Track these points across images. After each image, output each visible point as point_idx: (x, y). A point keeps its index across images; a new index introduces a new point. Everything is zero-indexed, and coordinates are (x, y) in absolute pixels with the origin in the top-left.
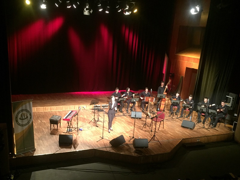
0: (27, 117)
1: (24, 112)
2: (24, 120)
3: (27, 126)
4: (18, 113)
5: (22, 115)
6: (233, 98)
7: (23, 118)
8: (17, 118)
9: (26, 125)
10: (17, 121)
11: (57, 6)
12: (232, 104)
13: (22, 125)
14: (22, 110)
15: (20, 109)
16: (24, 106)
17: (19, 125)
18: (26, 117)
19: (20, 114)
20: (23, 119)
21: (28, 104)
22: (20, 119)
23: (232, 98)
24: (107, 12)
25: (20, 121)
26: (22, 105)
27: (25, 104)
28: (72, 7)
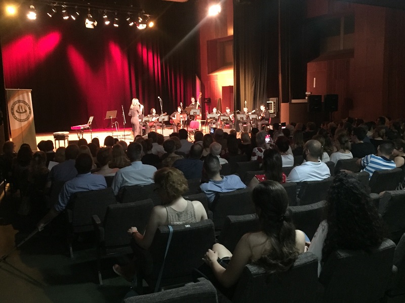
0: (26, 111)
1: (22, 104)
2: (22, 114)
3: (26, 122)
4: (14, 104)
5: (19, 107)
6: (274, 103)
7: (21, 111)
8: (12, 109)
9: (25, 120)
10: (13, 114)
11: (50, 16)
12: (275, 110)
13: (20, 121)
14: (19, 101)
15: (16, 99)
16: (21, 96)
17: (16, 119)
18: (24, 110)
19: (17, 106)
20: (20, 113)
21: (25, 95)
22: (17, 111)
23: (272, 102)
24: (116, 25)
25: (16, 114)
26: (19, 95)
27: (22, 94)
28: (70, 18)
